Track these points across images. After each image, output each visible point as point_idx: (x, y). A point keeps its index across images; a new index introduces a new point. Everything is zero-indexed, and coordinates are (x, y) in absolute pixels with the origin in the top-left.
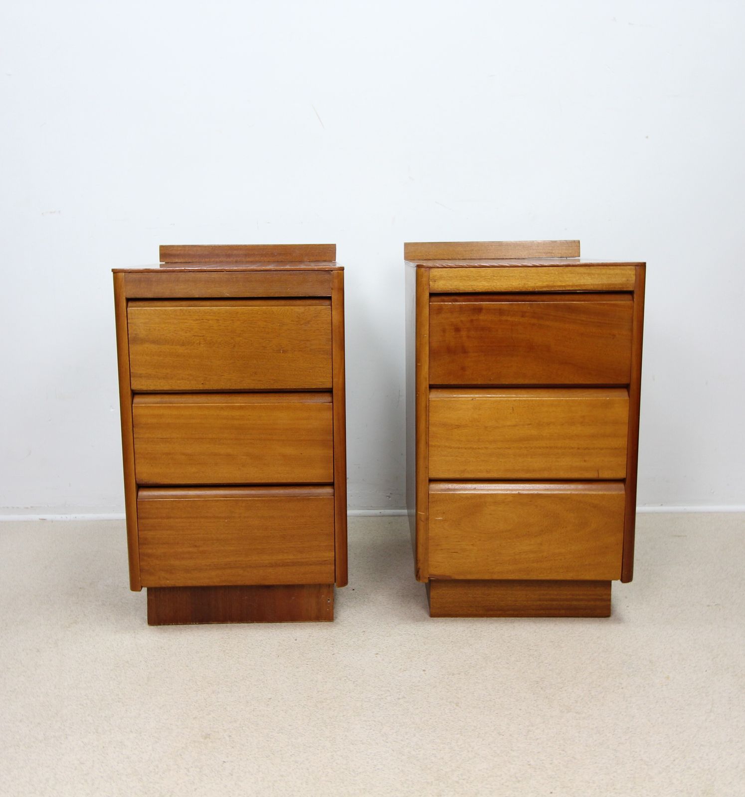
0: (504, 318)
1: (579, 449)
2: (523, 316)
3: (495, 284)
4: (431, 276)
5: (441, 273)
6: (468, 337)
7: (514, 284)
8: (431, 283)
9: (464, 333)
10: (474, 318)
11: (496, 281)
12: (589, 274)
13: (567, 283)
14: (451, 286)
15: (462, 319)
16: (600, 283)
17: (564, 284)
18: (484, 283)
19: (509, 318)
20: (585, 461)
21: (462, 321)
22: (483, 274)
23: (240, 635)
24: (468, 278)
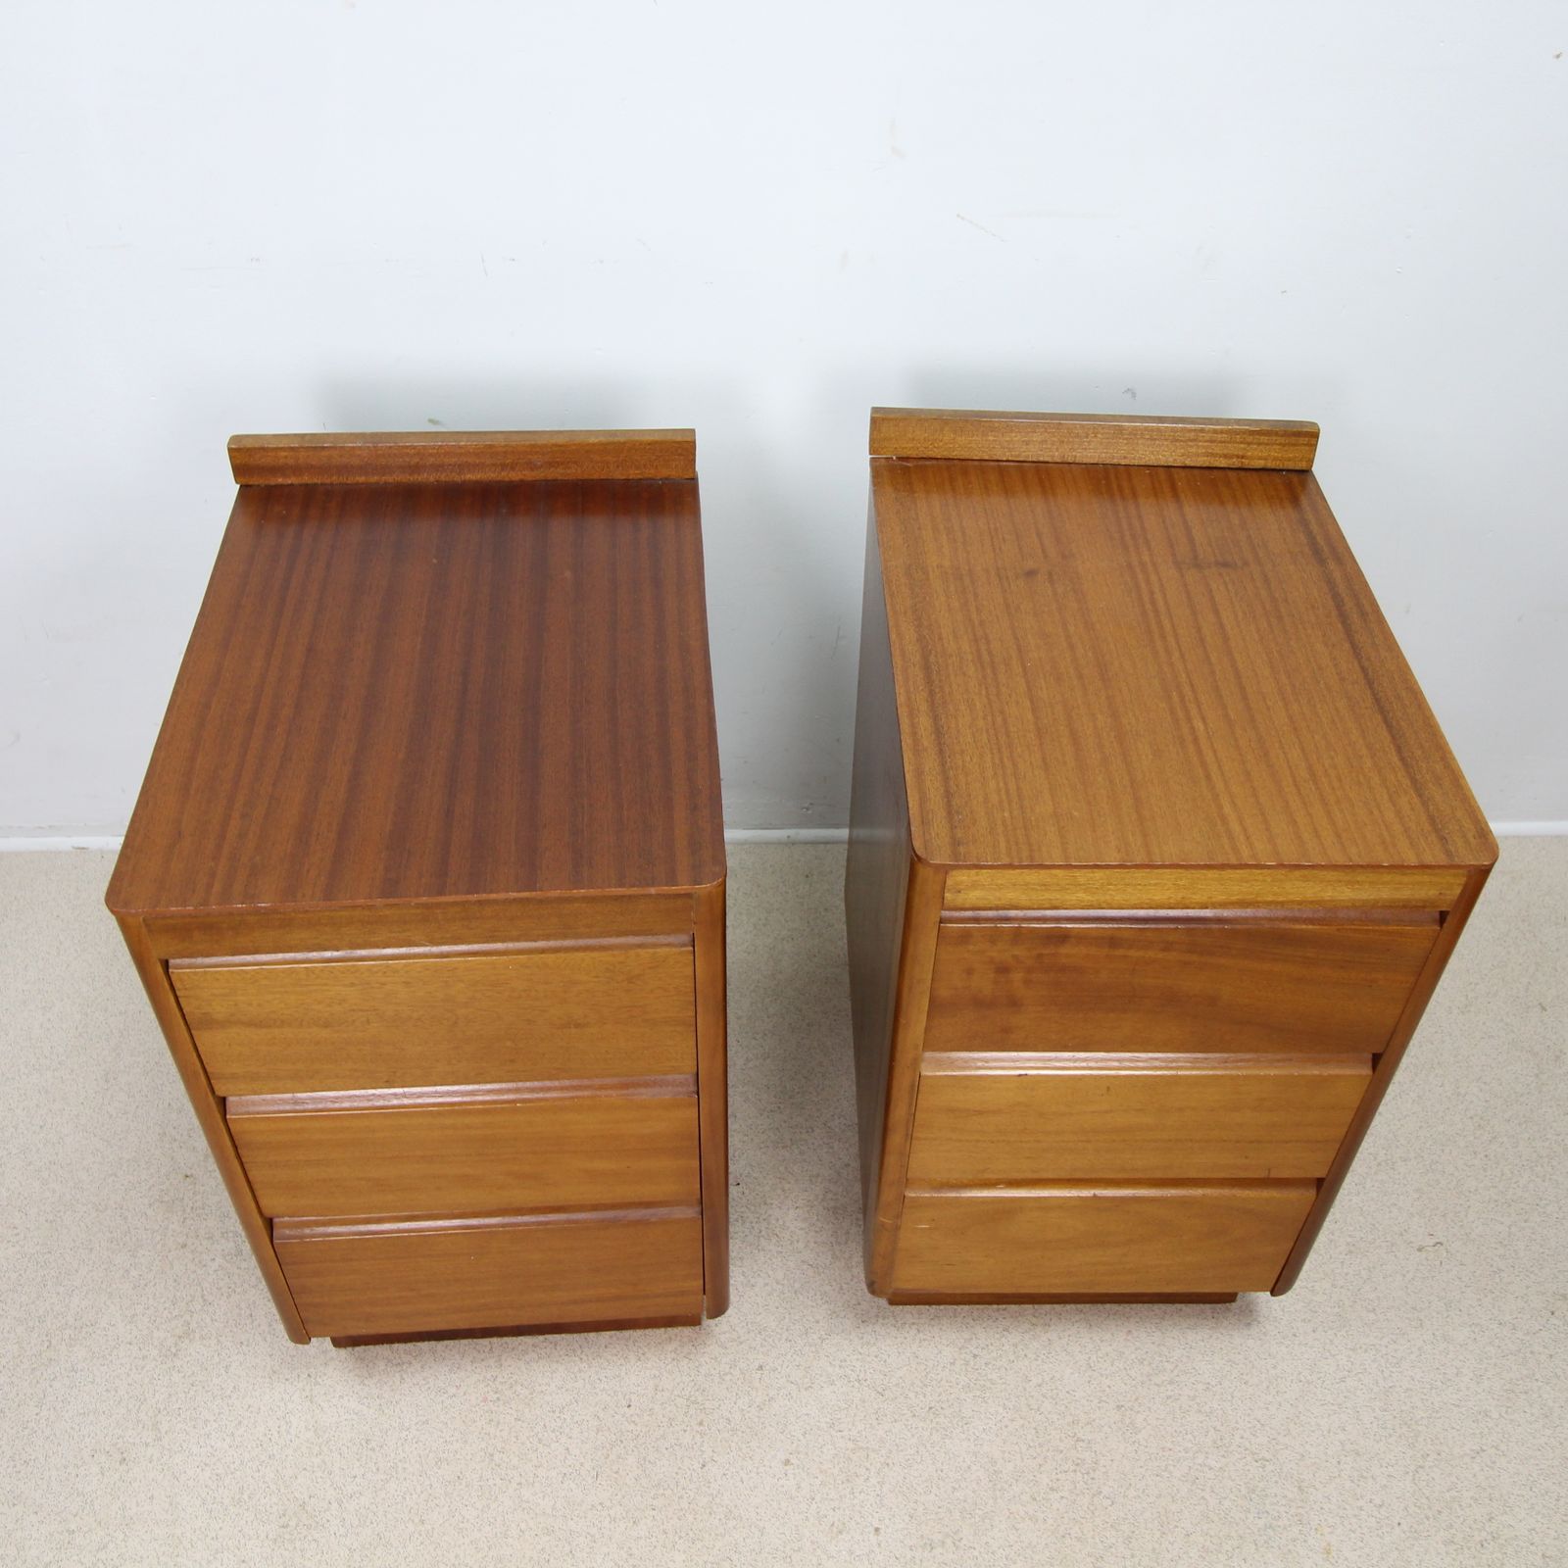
0: (1120, 952)
1: (1238, 1142)
2: (1164, 950)
3: (1108, 897)
4: (949, 882)
5: (975, 878)
6: (1027, 982)
7: (1156, 898)
8: (947, 895)
9: (1017, 977)
10: (1046, 951)
11: (1113, 893)
12: (1349, 883)
13: (1291, 897)
14: (1000, 899)
15: (1016, 953)
16: (1372, 897)
17: (1281, 899)
18: (1084, 895)
19: (1133, 953)
20: (1246, 1157)
21: (1014, 956)
22: (1082, 880)
23: (519, 1388)
24: (1043, 888)
